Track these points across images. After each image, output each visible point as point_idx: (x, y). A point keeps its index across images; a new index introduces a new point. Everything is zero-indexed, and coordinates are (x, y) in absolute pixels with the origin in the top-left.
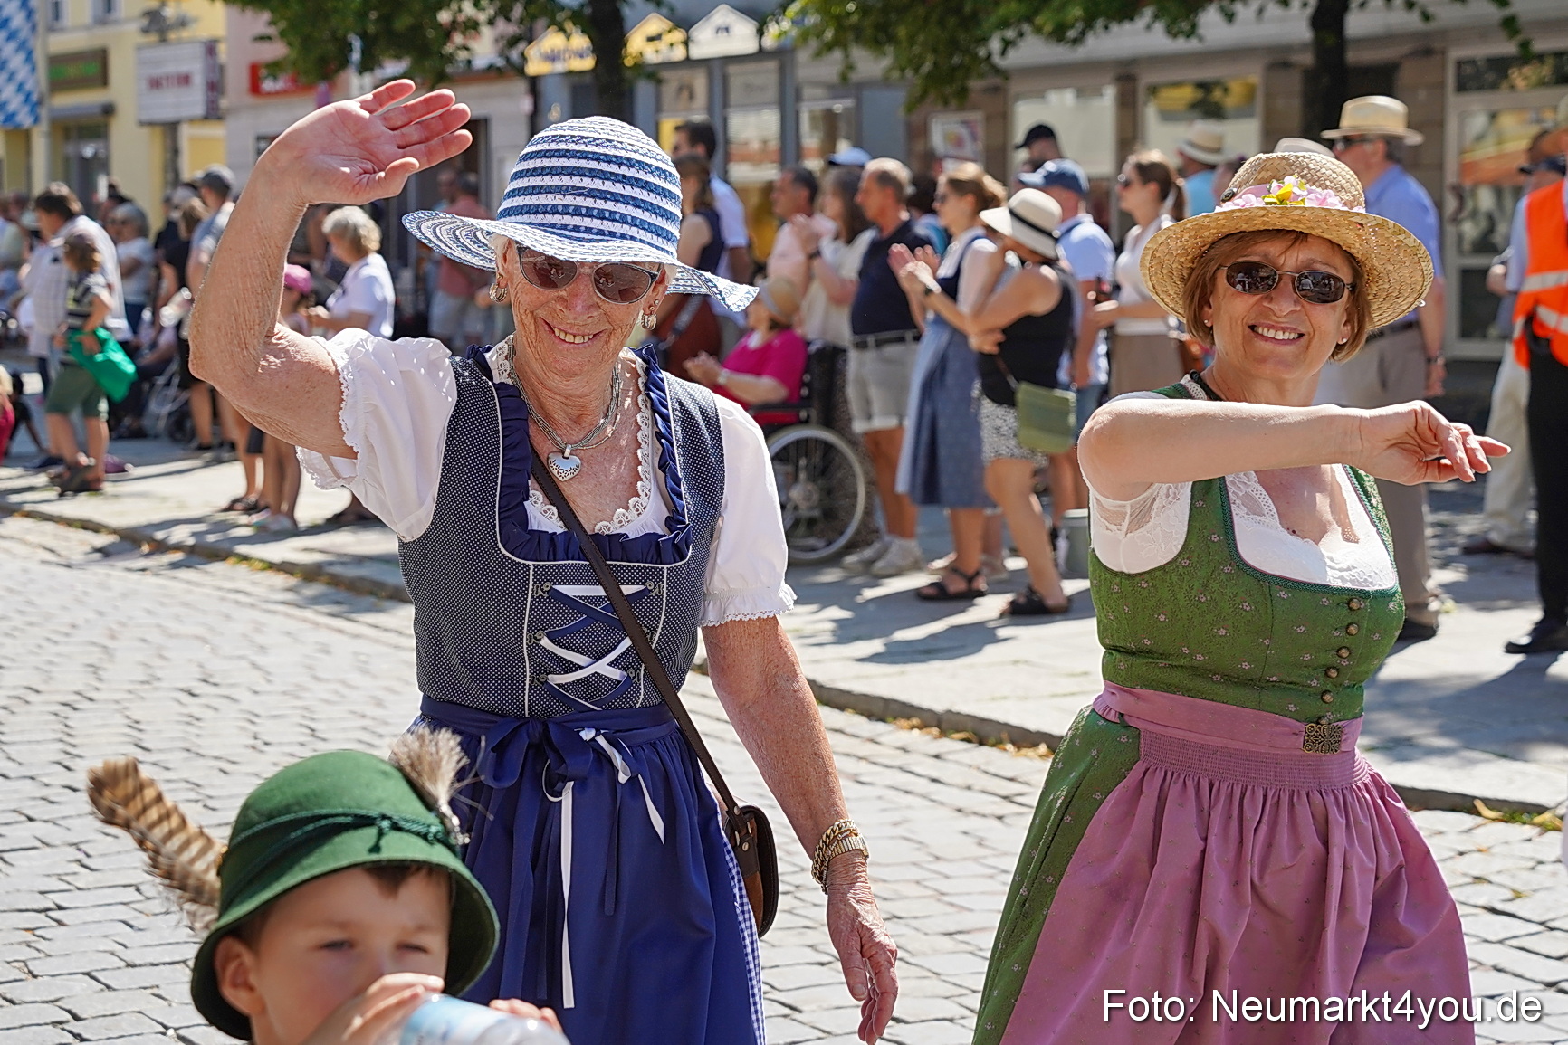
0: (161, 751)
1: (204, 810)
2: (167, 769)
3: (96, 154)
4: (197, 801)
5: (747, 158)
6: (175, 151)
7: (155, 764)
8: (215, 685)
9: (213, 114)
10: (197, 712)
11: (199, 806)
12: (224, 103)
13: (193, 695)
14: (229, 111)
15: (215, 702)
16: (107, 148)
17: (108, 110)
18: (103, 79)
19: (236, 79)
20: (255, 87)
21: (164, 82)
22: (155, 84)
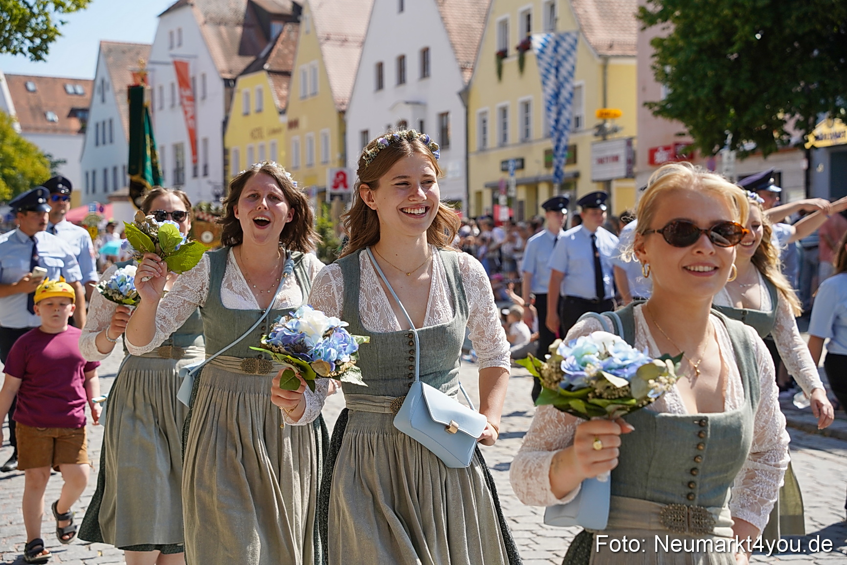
9: (630, 175)
12: (635, 169)
14: (638, 173)
17: (577, 175)
18: (573, 160)
19: (642, 157)
20: (652, 161)
21: (605, 160)
22: (601, 161)
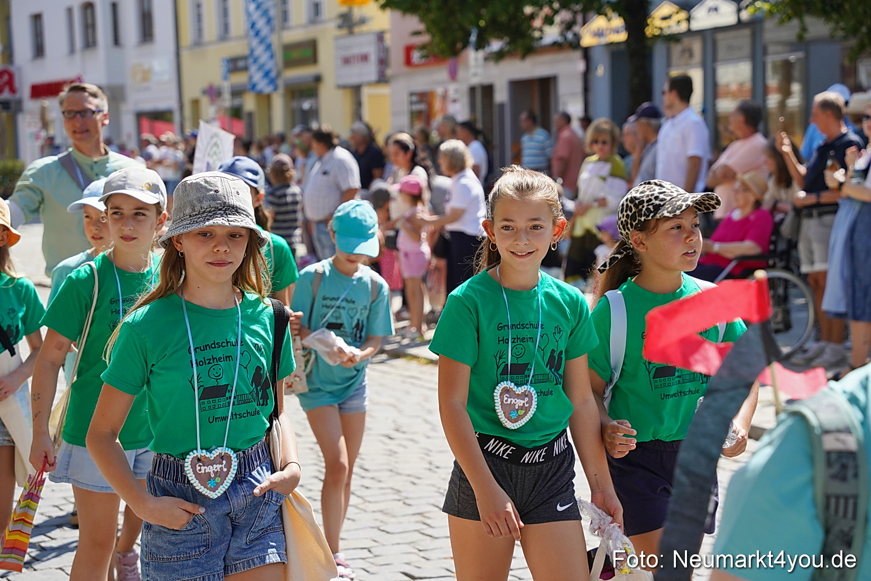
0: (376, 471)
1: (404, 505)
2: (380, 481)
3: (311, 108)
4: (399, 500)
5: (728, 94)
6: (358, 104)
7: (373, 478)
8: (404, 432)
9: (383, 79)
10: (394, 448)
11: (401, 503)
12: (389, 72)
13: (391, 438)
14: (392, 77)
15: (405, 443)
16: (317, 103)
17: (318, 79)
18: (314, 59)
19: (397, 57)
20: (408, 61)
21: (352, 60)
22: (347, 61)
